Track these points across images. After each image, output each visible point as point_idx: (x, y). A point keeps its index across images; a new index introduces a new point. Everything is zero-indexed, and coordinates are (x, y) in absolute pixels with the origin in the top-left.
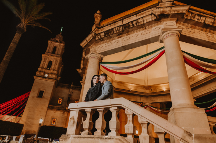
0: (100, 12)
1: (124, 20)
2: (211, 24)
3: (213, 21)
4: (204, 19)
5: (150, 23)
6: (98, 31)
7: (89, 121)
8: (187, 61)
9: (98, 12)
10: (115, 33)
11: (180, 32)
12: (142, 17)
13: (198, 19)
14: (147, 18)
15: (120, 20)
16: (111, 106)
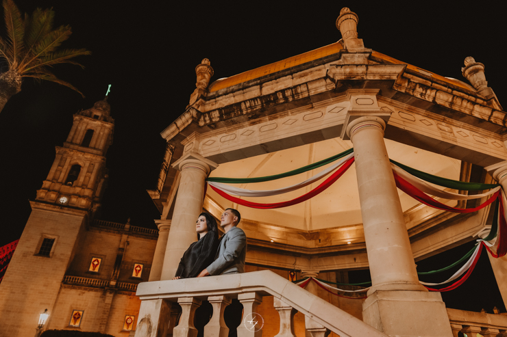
0: (209, 63)
1: (264, 85)
2: (447, 105)
3: (450, 100)
4: (433, 93)
5: (322, 97)
6: (203, 104)
7: (188, 326)
8: (400, 183)
9: (205, 61)
10: (244, 112)
11: (386, 119)
12: (306, 83)
13: (421, 94)
14: (317, 84)
15: (257, 85)
16: (240, 291)
